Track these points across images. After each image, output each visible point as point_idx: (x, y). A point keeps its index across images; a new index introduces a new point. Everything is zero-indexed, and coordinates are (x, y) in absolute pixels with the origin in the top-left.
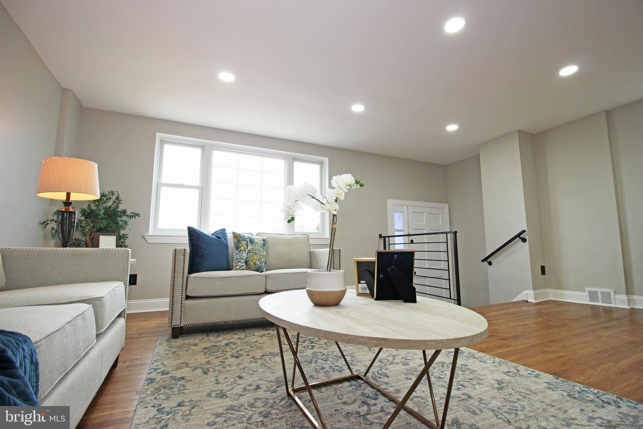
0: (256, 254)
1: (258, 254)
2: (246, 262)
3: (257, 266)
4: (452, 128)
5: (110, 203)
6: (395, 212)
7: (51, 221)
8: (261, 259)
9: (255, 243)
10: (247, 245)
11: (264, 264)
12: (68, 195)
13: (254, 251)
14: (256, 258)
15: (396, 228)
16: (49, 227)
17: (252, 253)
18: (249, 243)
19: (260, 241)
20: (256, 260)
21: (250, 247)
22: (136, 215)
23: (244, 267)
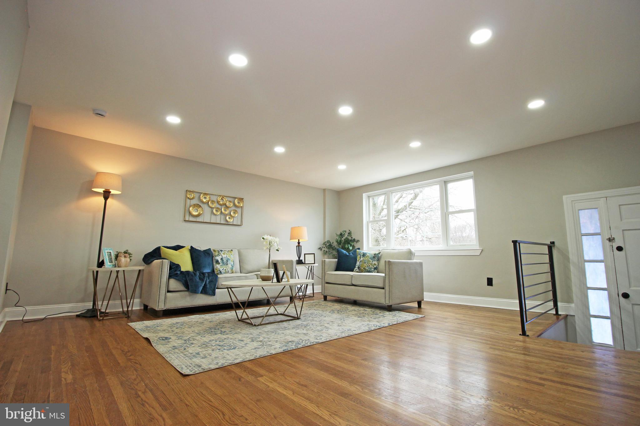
0: (365, 263)
1: (367, 263)
2: (359, 268)
3: (367, 270)
4: (536, 104)
5: (346, 236)
6: (582, 210)
7: (322, 247)
8: (369, 266)
9: (366, 256)
10: (360, 258)
11: (372, 269)
12: (299, 240)
13: (364, 261)
14: (365, 265)
15: (583, 232)
16: (323, 250)
17: (363, 262)
18: (362, 256)
19: (372, 255)
20: (366, 266)
21: (362, 259)
22: (358, 241)
23: (358, 270)
